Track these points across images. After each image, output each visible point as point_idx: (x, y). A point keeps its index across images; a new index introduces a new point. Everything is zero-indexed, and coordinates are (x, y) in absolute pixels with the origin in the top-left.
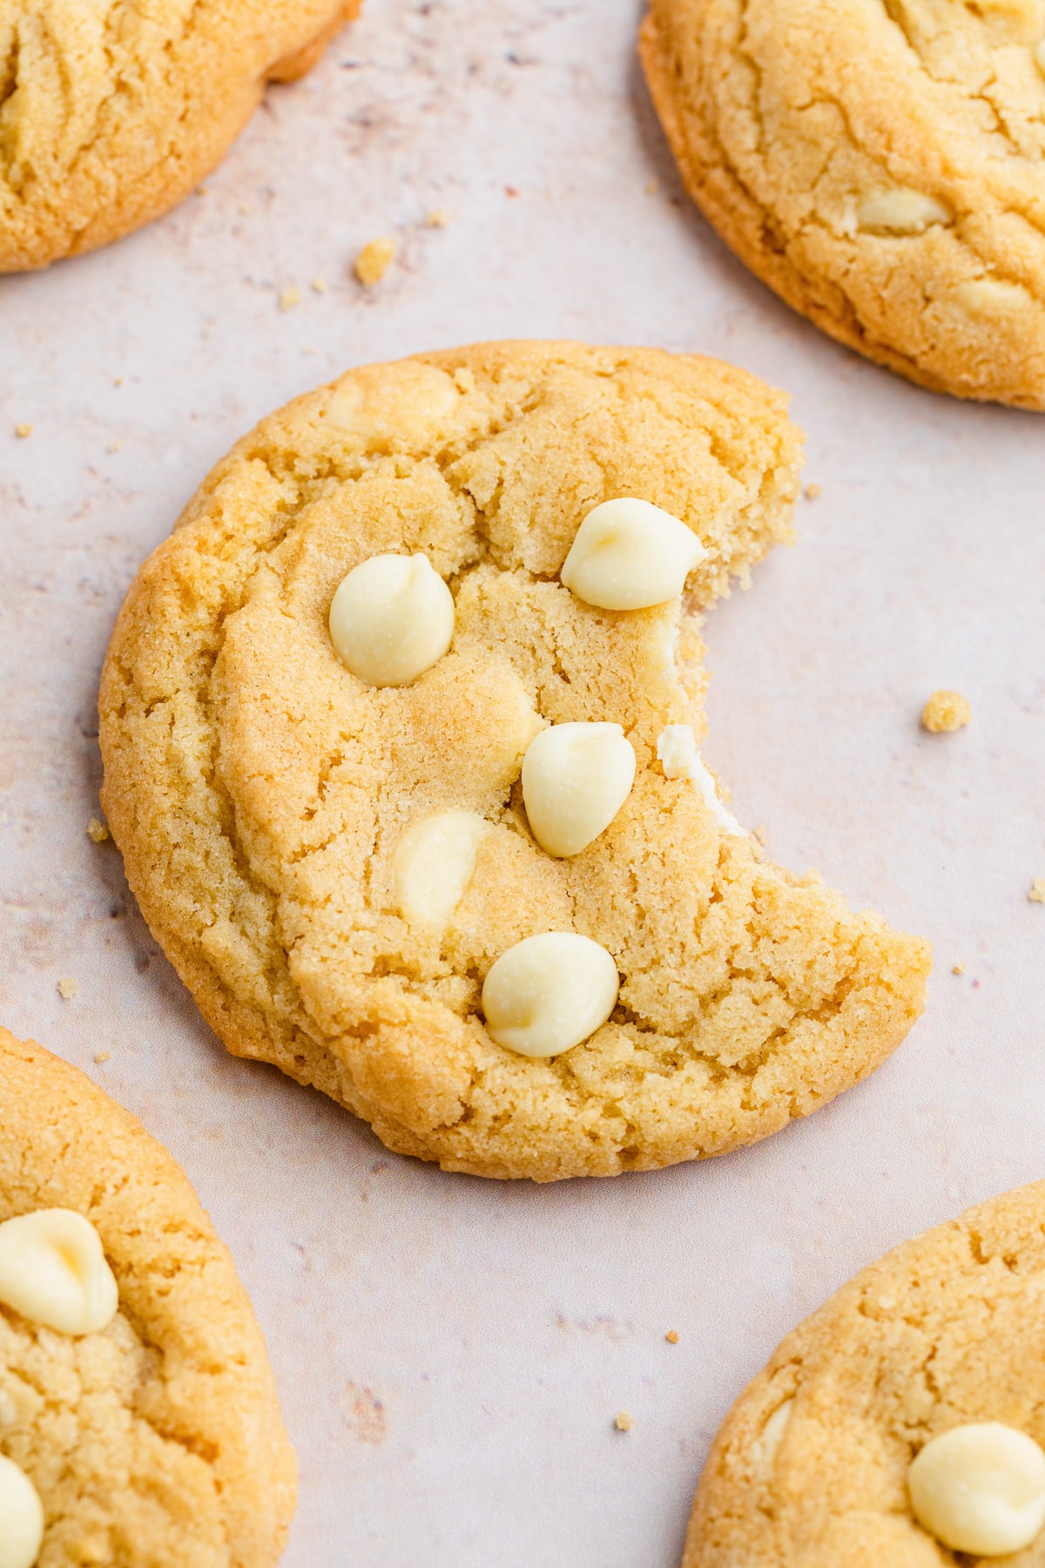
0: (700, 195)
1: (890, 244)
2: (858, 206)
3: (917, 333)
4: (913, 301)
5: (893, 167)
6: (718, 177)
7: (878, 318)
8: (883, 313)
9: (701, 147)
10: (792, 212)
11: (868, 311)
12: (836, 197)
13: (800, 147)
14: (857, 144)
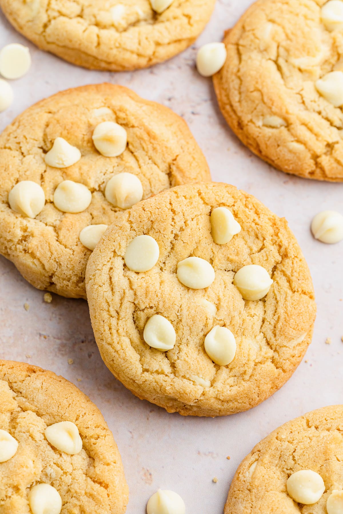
0: (223, 112)
1: (270, 130)
2: (263, 119)
3: (275, 154)
4: (275, 146)
5: (273, 110)
6: (228, 107)
7: (265, 149)
8: (267, 148)
9: (224, 99)
10: (246, 118)
11: (263, 147)
12: (257, 116)
13: (250, 102)
14: (264, 103)
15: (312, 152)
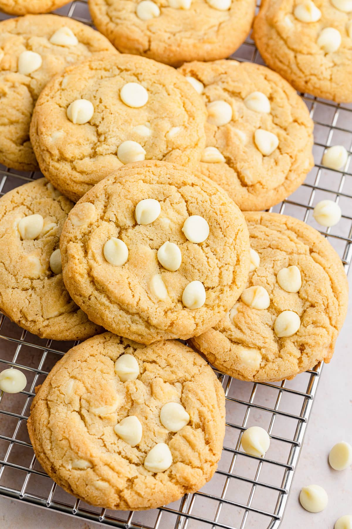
1: (79, 472)
2: (72, 463)
3: (84, 492)
4: (83, 485)
5: (79, 455)
6: (42, 455)
7: (76, 489)
9: (39, 448)
10: (57, 465)
11: (74, 487)
12: (67, 461)
13: (60, 449)
14: (72, 449)
15: (115, 488)
